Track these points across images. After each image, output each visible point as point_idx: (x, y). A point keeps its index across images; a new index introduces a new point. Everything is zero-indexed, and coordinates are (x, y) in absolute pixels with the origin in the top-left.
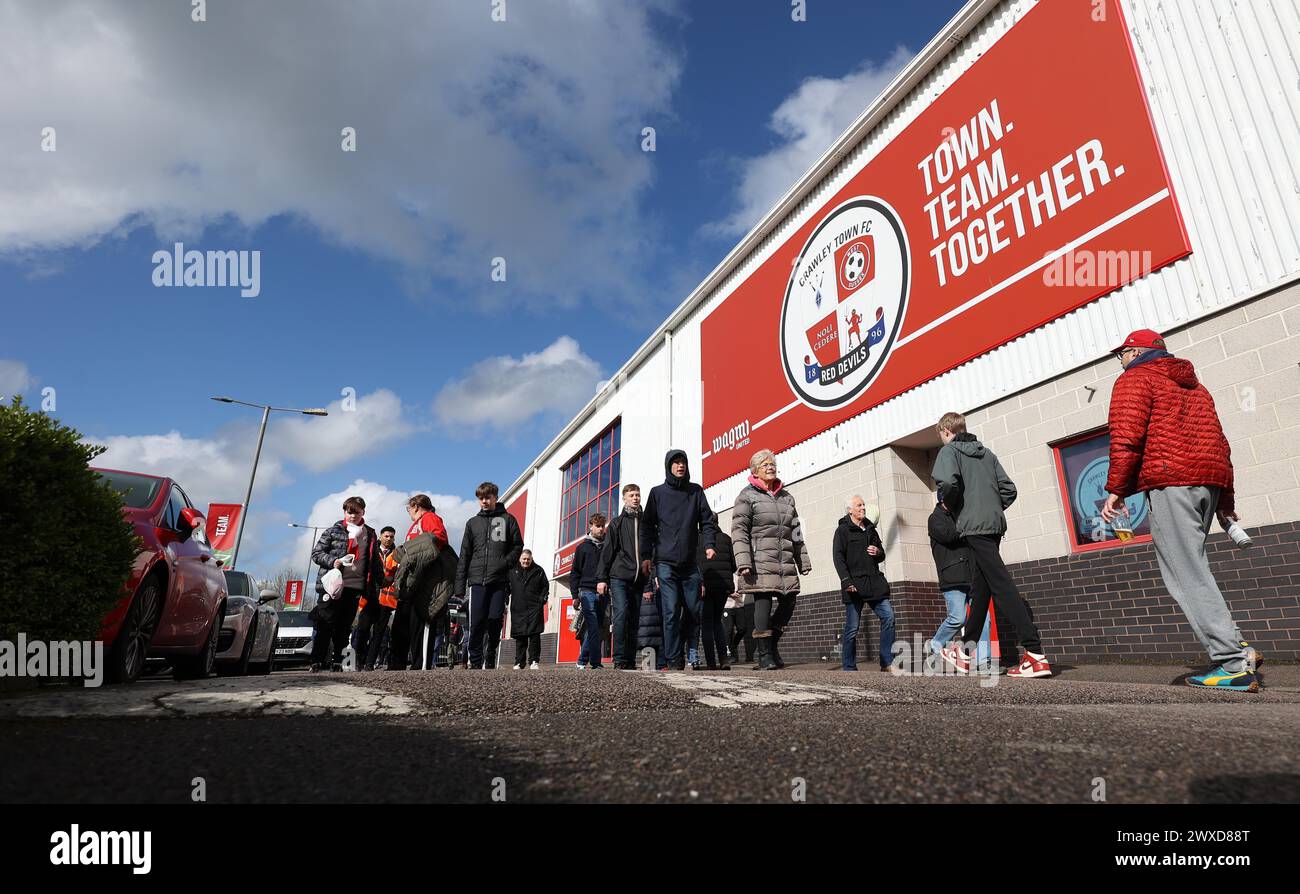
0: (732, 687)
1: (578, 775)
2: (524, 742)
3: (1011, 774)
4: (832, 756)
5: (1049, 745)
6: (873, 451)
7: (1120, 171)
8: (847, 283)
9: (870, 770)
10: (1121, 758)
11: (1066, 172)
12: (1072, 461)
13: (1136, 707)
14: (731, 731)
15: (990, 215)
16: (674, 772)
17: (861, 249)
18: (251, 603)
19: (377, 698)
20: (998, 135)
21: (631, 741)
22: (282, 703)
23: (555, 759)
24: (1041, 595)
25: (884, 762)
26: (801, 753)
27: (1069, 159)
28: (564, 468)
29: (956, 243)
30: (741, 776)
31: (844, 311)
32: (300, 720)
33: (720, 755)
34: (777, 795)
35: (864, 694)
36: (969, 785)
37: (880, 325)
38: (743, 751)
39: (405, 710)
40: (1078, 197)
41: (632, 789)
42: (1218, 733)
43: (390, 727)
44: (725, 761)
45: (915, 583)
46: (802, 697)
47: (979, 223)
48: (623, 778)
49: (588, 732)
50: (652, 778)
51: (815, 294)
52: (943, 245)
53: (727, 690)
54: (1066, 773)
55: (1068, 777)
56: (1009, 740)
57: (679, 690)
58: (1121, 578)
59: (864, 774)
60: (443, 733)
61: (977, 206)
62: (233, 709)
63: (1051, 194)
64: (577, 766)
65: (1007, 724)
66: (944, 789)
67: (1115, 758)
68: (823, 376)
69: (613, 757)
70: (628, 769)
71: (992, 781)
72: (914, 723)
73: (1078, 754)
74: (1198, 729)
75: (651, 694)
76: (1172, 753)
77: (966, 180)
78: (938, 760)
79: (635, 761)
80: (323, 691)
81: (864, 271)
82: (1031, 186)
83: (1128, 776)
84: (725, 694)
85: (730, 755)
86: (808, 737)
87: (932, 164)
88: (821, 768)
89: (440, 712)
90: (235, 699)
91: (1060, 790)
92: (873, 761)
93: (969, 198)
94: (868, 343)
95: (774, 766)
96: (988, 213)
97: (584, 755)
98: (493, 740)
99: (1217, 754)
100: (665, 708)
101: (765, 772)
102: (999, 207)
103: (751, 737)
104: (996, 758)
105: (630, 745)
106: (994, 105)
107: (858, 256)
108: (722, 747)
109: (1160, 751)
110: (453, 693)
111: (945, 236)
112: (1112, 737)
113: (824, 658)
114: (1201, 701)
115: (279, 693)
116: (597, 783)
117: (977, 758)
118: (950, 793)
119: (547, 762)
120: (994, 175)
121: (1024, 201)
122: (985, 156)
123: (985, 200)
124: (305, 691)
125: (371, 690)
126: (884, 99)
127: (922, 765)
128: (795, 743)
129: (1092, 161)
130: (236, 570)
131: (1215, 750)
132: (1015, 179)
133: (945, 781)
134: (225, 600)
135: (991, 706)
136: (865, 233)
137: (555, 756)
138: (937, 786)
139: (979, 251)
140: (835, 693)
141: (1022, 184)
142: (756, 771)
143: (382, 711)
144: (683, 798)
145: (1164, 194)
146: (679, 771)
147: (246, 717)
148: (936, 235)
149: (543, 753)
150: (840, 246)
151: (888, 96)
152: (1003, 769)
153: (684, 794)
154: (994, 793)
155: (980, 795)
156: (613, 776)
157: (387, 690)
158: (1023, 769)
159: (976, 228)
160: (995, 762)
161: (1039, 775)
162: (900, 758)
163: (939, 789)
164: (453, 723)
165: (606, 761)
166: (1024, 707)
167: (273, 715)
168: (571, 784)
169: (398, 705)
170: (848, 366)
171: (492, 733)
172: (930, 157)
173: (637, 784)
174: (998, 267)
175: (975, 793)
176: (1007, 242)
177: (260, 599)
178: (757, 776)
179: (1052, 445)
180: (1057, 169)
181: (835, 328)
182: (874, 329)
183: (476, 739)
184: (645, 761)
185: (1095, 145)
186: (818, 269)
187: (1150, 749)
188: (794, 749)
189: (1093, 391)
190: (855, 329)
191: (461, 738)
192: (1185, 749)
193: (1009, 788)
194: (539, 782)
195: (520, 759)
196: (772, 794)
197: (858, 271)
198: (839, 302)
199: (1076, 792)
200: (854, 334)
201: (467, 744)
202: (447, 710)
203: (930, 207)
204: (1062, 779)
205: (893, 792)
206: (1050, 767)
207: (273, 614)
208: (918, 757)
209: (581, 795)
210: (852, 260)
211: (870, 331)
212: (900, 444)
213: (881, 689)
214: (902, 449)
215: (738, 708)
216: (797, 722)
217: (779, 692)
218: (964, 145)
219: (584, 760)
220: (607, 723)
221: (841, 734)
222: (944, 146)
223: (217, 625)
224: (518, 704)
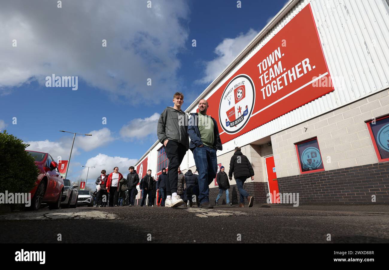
1: (162, 236)
2: (147, 227)
3: (283, 236)
4: (233, 231)
5: (294, 227)
6: (245, 146)
7: (314, 67)
8: (237, 98)
10: (314, 231)
11: (299, 67)
12: (301, 148)
13: (318, 217)
14: (205, 224)
15: (278, 79)
17: (241, 89)
18: (71, 188)
19: (106, 214)
20: (280, 57)
21: (177, 226)
22: (79, 216)
24: (292, 186)
25: (248, 232)
26: (225, 230)
27: (300, 64)
28: (158, 150)
29: (268, 87)
30: (208, 236)
31: (237, 106)
32: (85, 220)
33: (202, 230)
34: (218, 241)
35: (242, 213)
36: (272, 239)
37: (247, 110)
38: (208, 229)
39: (114, 218)
40: (302, 74)
41: (177, 239)
42: (341, 224)
43: (110, 222)
44: (203, 232)
45: (256, 183)
46: (225, 214)
47: (274, 81)
48: (175, 237)
49: (165, 224)
50: (183, 237)
51: (229, 102)
52: (264, 88)
53: (204, 212)
54: (299, 235)
55: (299, 237)
56: (283, 226)
57: (191, 212)
58: (314, 181)
60: (124, 224)
61: (274, 77)
62: (66, 218)
63: (295, 74)
64: (162, 233)
65: (282, 222)
67: (312, 231)
68: (231, 125)
69: (172, 231)
70: (176, 234)
71: (278, 238)
72: (256, 222)
73: (302, 230)
74: (336, 223)
75: (183, 213)
76: (329, 230)
77: (271, 70)
78: (263, 232)
79: (178, 232)
80: (91, 213)
81: (242, 95)
82: (289, 71)
83: (316, 236)
84: (203, 214)
85: (205, 230)
87: (261, 65)
88: (230, 234)
89: (124, 218)
90: (66, 215)
91: (297, 240)
92: (245, 232)
93: (272, 75)
94: (243, 115)
95: (217, 233)
96: (277, 79)
97: (164, 230)
98: (138, 226)
99: (341, 230)
100: (186, 217)
101: (215, 235)
102: (280, 77)
103: (211, 225)
104: (279, 231)
105: (177, 228)
106: (279, 48)
107: (241, 91)
108: (203, 228)
109: (325, 229)
110: (127, 213)
111: (265, 85)
112: (312, 225)
114: (336, 215)
115: (78, 213)
116: (167, 238)
117: (274, 231)
118: (266, 241)
119: (153, 233)
120: (279, 68)
121: (287, 75)
122: (276, 63)
123: (276, 75)
124: (86, 212)
125: (104, 212)
126: (248, 47)
127: (258, 233)
128: (223, 227)
129: (306, 64)
130: (66, 179)
131: (340, 229)
132: (285, 69)
133: (265, 238)
134: (63, 187)
135: (278, 217)
136: (243, 85)
137: (156, 231)
138: (263, 239)
139: (275, 90)
140: (234, 213)
141: (287, 71)
142: (212, 235)
143: (107, 218)
145: (327, 73)
146: (190, 235)
147: (69, 220)
148: (262, 85)
149: (152, 230)
150: (235, 88)
152: (281, 234)
153: (192, 241)
154: (279, 241)
155: (275, 241)
156: (172, 236)
157: (109, 212)
158: (287, 234)
159: (274, 83)
160: (279, 232)
161: (291, 236)
162: (252, 231)
163: (263, 240)
164: (127, 222)
165: (170, 232)
166: (287, 217)
167: (77, 219)
168: (160, 239)
169: (112, 216)
170: (238, 122)
171: (138, 224)
172: (261, 63)
173: (179, 238)
174: (279, 94)
175: (273, 241)
176: (282, 87)
177: (73, 187)
179: (295, 144)
180: (296, 66)
181: (234, 111)
182: (245, 111)
183: (134, 226)
184: (181, 232)
185: (307, 60)
186: (229, 95)
187: (322, 228)
188: (223, 229)
189: (307, 129)
190: (240, 111)
191: (130, 226)
192: (332, 229)
193: (283, 239)
195: (146, 231)
196: (216, 241)
197: (241, 95)
198: (235, 104)
199: (301, 240)
200: (239, 113)
201: (131, 227)
202: (125, 218)
203: (261, 77)
206: (294, 234)
207: (77, 191)
208: (257, 231)
209: (163, 241)
210: (239, 92)
211: (244, 112)
212: (253, 143)
213: (247, 212)
214: (253, 145)
215: (207, 217)
216: (224, 221)
217: (218, 213)
218: (270, 60)
219: (164, 232)
220: (170, 221)
221: (236, 225)
222: (265, 60)
223: (61, 194)
224: (145, 216)
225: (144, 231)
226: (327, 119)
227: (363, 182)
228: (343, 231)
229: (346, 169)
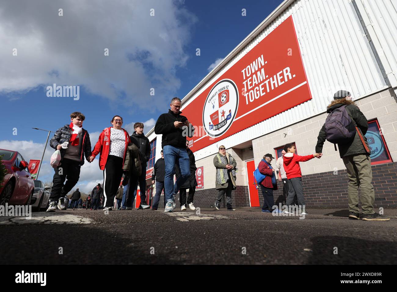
0: (186, 215)
1: (142, 242)
2: (125, 232)
3: (265, 240)
4: (215, 235)
5: (274, 231)
7: (294, 76)
8: (221, 102)
9: (226, 239)
10: (294, 235)
11: (280, 75)
14: (186, 228)
15: (260, 86)
16: (170, 241)
17: (226, 93)
18: (42, 190)
19: (80, 219)
20: (263, 64)
21: (158, 231)
22: (50, 220)
23: (135, 237)
25: (230, 237)
26: (207, 234)
27: (281, 72)
29: (251, 93)
30: (190, 241)
31: (220, 110)
32: (56, 225)
33: (184, 235)
34: (201, 247)
35: (223, 217)
36: (254, 243)
37: (230, 115)
38: (190, 234)
39: (89, 222)
40: (283, 82)
41: (158, 246)
42: (318, 228)
43: (84, 227)
44: (185, 237)
46: (206, 218)
47: (257, 88)
48: (155, 243)
49: (144, 229)
50: (164, 242)
51: (213, 105)
52: (248, 93)
53: (185, 216)
54: (280, 240)
55: (281, 241)
56: (264, 230)
57: (171, 216)
59: (225, 241)
60: (100, 229)
61: (257, 83)
62: (35, 222)
63: (276, 81)
64: (142, 239)
65: (262, 225)
66: (248, 244)
67: (292, 235)
68: (214, 128)
69: (152, 236)
70: (157, 240)
71: (260, 242)
72: (237, 225)
73: (282, 234)
74: (313, 227)
75: (163, 217)
76: (307, 233)
77: (254, 76)
78: (245, 236)
79: (159, 237)
80: (63, 217)
81: (226, 99)
82: (271, 79)
83: (297, 240)
84: (184, 217)
85: (186, 235)
86: (208, 230)
87: (245, 71)
88: (213, 239)
89: (100, 223)
90: (35, 219)
91: (279, 244)
92: (227, 237)
93: (255, 81)
94: (227, 119)
95: (199, 239)
96: (260, 85)
97: (144, 236)
98: (116, 231)
99: (319, 233)
100: (167, 221)
101: (197, 241)
102: (263, 84)
103: (192, 230)
104: (261, 235)
105: (157, 233)
106: (262, 56)
107: (225, 95)
108: (184, 233)
109: (304, 233)
110: (104, 218)
111: (248, 91)
112: (291, 229)
113: (212, 207)
114: (312, 219)
115: (49, 217)
116: (148, 245)
117: (256, 235)
118: (249, 246)
119: (133, 238)
120: (262, 75)
121: (269, 82)
122: (259, 70)
123: (259, 82)
124: (58, 217)
125: (79, 216)
127: (241, 237)
128: (205, 232)
129: (287, 73)
130: (37, 180)
132: (267, 76)
133: (248, 242)
134: (34, 189)
136: (227, 89)
137: (135, 236)
138: (246, 244)
139: (257, 96)
140: (215, 217)
141: (269, 78)
142: (194, 240)
143: (82, 223)
144: (173, 249)
145: (305, 83)
146: (172, 240)
147: (39, 225)
148: (246, 90)
149: (131, 236)
150: (220, 92)
151: (234, 52)
152: (263, 238)
153: (174, 247)
154: (261, 245)
155: (258, 246)
156: (152, 242)
157: (84, 216)
158: (268, 238)
159: (257, 89)
160: (261, 237)
161: (273, 240)
162: (235, 235)
163: (246, 245)
164: (104, 226)
165: (150, 237)
166: (267, 220)
167: (47, 224)
168: (140, 245)
169: (87, 221)
170: (221, 126)
171: (116, 229)
172: (245, 69)
173: (160, 244)
174: (262, 100)
175: (256, 246)
176: (264, 93)
177: (45, 189)
178: (194, 242)
179: (275, 149)
180: (278, 74)
181: (218, 115)
182: (229, 115)
183: (111, 231)
184: (162, 237)
185: (288, 69)
186: (213, 98)
187: (301, 232)
188: (205, 233)
189: (286, 135)
190: (223, 115)
191: (106, 231)
193: (265, 244)
194: (130, 244)
195: (125, 237)
196: (199, 247)
197: (225, 99)
198: (219, 108)
199: (283, 245)
201: (108, 233)
202: (102, 222)
203: (245, 83)
204: (279, 241)
205: (234, 246)
207: (49, 193)
208: (240, 235)
209: (143, 248)
210: (223, 96)
211: (227, 116)
212: (234, 147)
213: (228, 216)
214: (235, 149)
215: (188, 221)
216: (205, 225)
217: (200, 217)
218: (254, 66)
219: (144, 237)
220: (150, 226)
221: (217, 229)
222: (249, 66)
223: (31, 197)
224: (123, 220)
225: (123, 236)
226: (305, 126)
227: (337, 186)
228: (321, 234)
229: (321, 174)
